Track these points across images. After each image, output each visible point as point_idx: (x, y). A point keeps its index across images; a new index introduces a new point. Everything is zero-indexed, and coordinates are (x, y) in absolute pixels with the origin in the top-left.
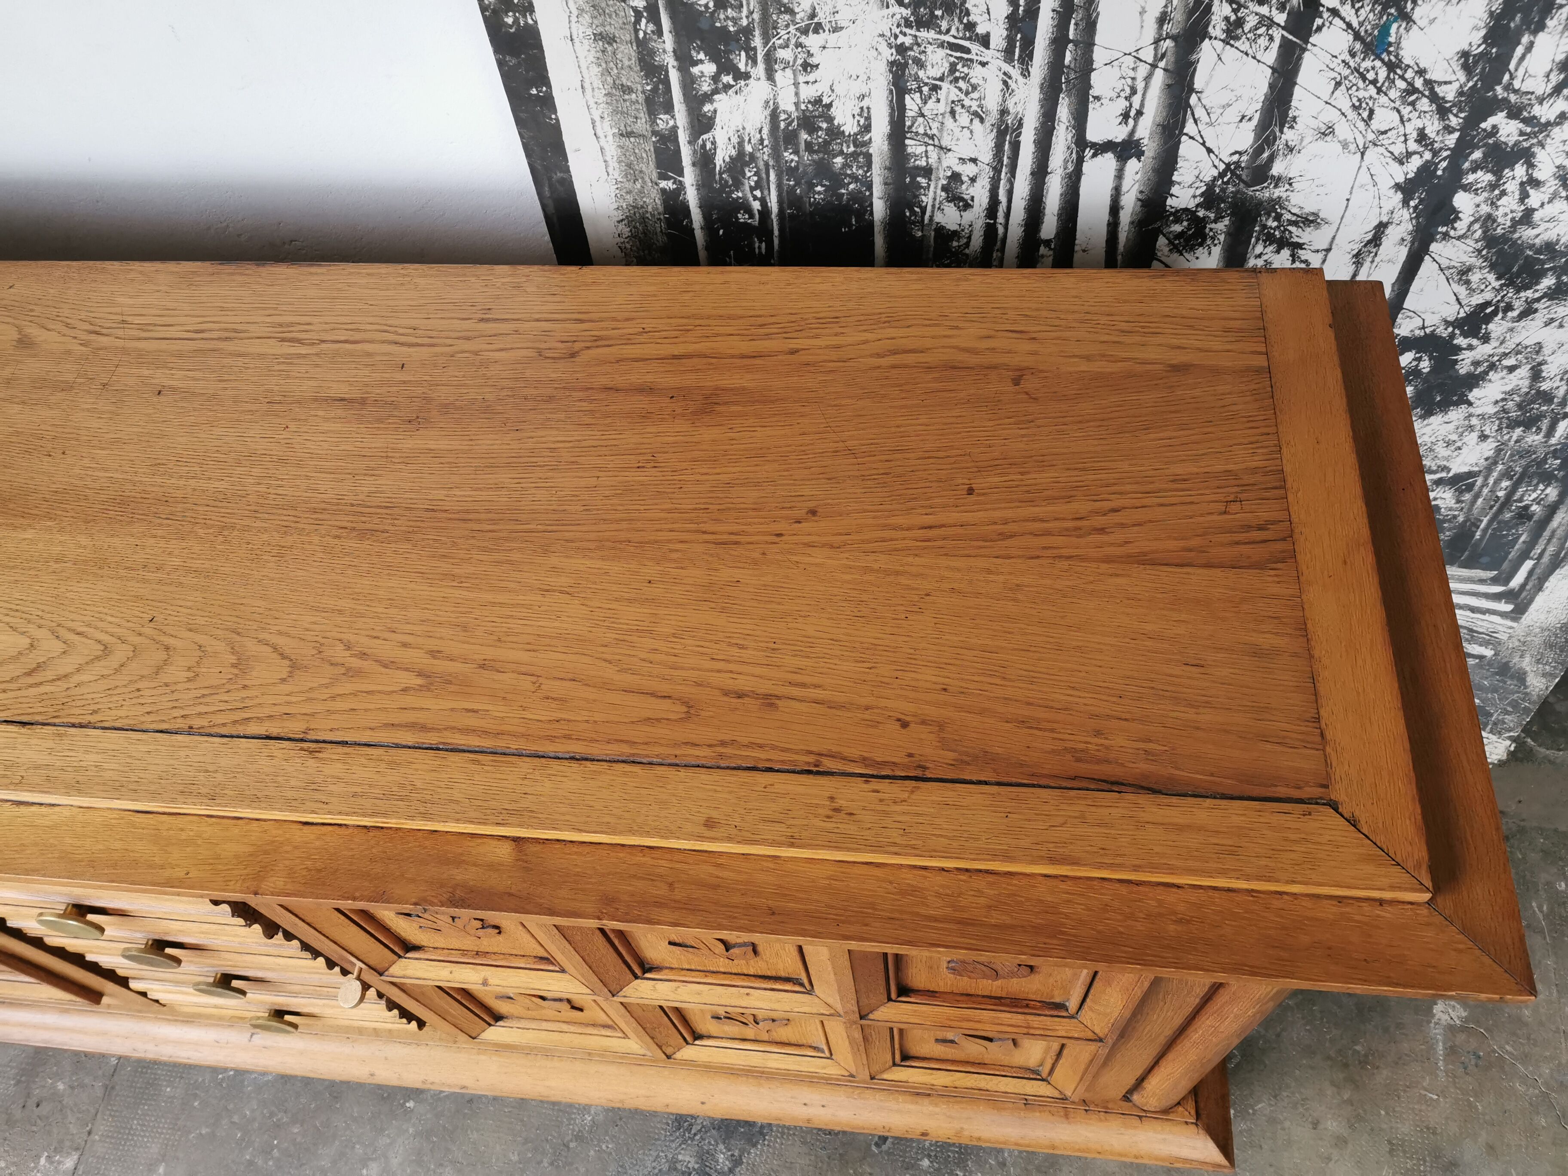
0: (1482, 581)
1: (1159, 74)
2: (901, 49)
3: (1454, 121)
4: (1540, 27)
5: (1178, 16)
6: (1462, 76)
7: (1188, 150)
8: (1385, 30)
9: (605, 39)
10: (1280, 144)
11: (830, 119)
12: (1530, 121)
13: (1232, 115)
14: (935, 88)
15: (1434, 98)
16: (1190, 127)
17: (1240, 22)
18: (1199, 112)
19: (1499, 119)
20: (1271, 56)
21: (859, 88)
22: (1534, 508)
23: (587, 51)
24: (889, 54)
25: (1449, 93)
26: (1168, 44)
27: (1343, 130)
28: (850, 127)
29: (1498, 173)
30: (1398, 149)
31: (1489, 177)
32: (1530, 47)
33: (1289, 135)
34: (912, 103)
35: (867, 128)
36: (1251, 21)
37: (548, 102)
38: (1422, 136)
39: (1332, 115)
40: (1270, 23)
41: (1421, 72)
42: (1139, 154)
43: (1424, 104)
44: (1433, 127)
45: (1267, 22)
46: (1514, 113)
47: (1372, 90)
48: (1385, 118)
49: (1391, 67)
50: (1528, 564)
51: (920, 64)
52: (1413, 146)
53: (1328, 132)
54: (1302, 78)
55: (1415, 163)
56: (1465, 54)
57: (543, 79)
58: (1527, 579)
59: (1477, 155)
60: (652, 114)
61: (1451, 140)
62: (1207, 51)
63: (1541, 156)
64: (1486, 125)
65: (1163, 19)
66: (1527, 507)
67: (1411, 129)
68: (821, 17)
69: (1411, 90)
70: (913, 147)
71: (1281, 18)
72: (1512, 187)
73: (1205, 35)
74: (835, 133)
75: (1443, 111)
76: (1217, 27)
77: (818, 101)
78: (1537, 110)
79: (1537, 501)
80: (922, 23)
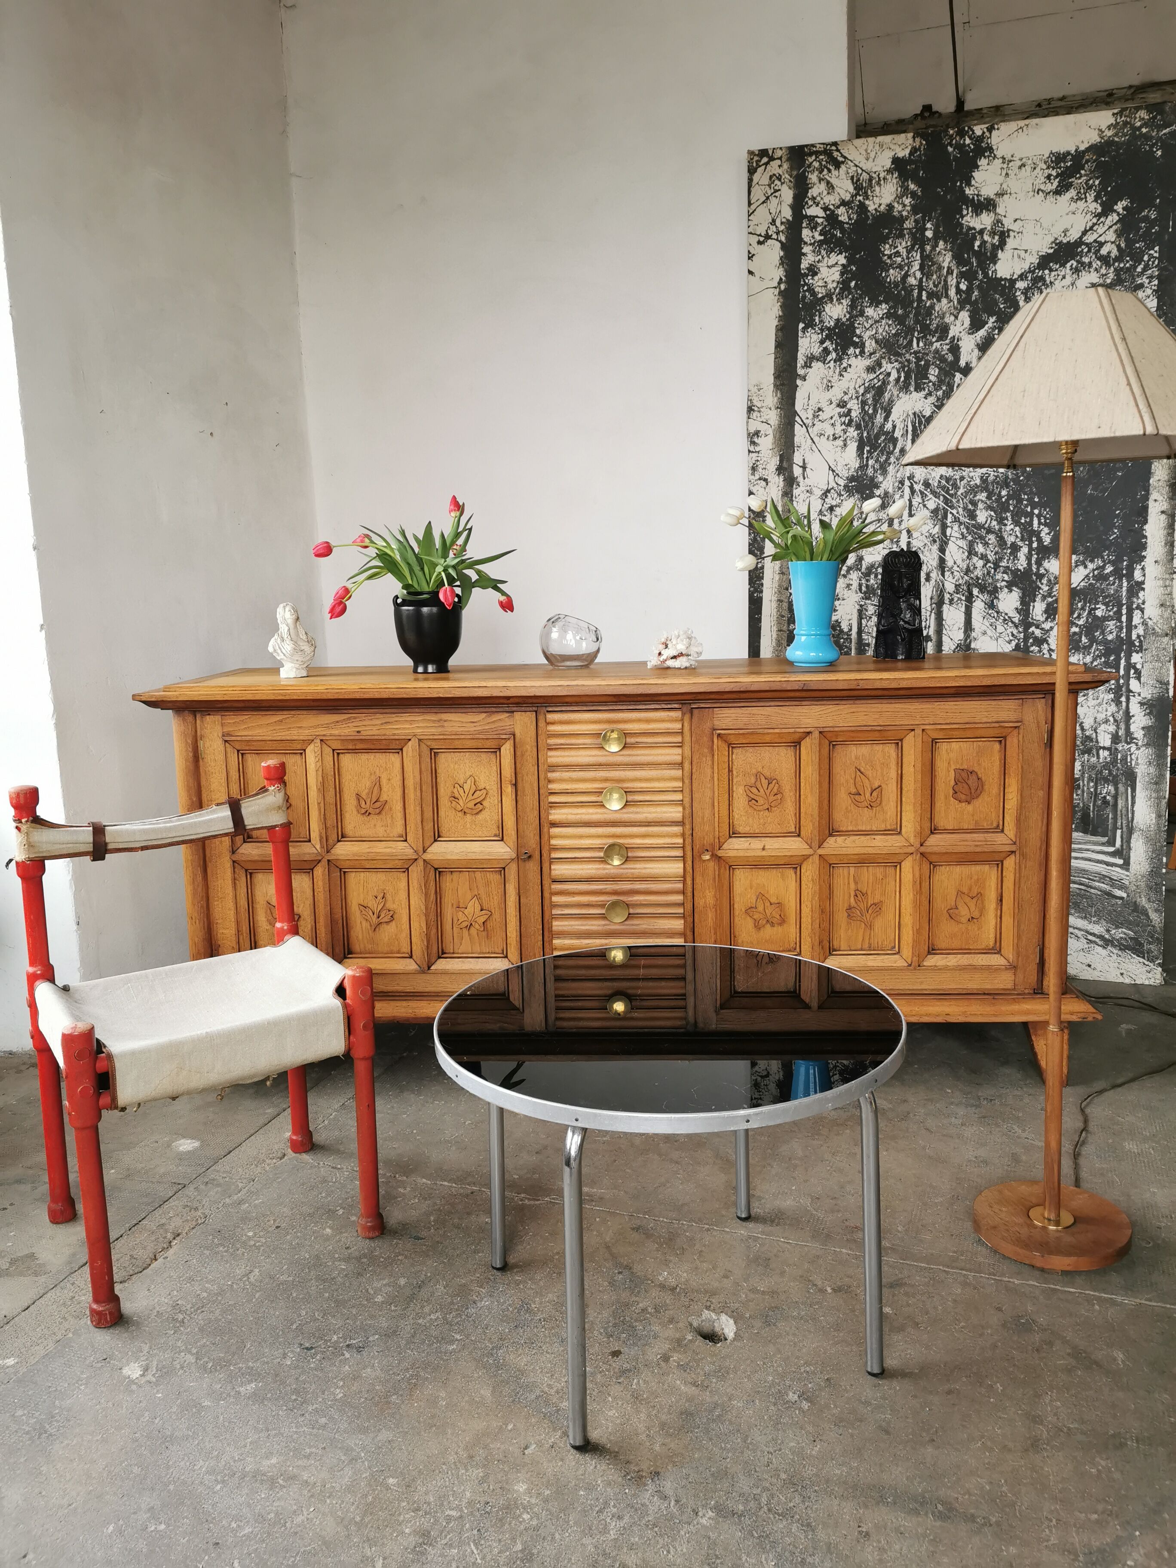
0: (1103, 844)
1: (933, 615)
2: (861, 606)
3: (1021, 630)
4: (1035, 601)
5: (936, 597)
6: (1018, 615)
7: (945, 639)
8: (992, 601)
9: (780, 601)
10: (972, 637)
11: (840, 627)
12: (1042, 629)
13: (956, 627)
14: (870, 618)
15: (1012, 622)
16: (944, 631)
17: (953, 599)
18: (946, 627)
19: (1033, 629)
20: (963, 609)
21: (849, 617)
22: (1108, 797)
23: (774, 605)
24: (858, 607)
25: (1016, 620)
26: (934, 605)
27: (989, 632)
28: (846, 630)
29: (1039, 647)
30: (1007, 639)
31: (1037, 648)
32: (1034, 607)
33: (973, 634)
34: (864, 622)
35: (850, 630)
36: (956, 599)
37: (760, 620)
38: (1013, 635)
39: (985, 628)
40: (961, 600)
41: (1006, 614)
42: (931, 640)
43: (1010, 624)
44: (1015, 632)
45: (960, 599)
46: (1037, 627)
47: (994, 620)
48: (1000, 629)
49: (998, 612)
50: (1119, 832)
51: (867, 610)
52: (1011, 638)
53: (985, 633)
54: (973, 616)
55: (1014, 643)
56: (1017, 609)
57: (760, 613)
58: (1122, 841)
59: (1031, 641)
60: (789, 624)
61: (1022, 635)
62: (945, 608)
63: (1050, 641)
64: (1031, 630)
65: (931, 599)
66: (1105, 797)
67: (1009, 631)
68: (840, 596)
69: (1005, 620)
70: (864, 636)
71: (964, 598)
72: (1045, 651)
73: (944, 603)
74: (841, 631)
75: (1016, 627)
76: (947, 601)
77: (837, 621)
78: (1043, 626)
79: (1108, 793)
80: (867, 598)
